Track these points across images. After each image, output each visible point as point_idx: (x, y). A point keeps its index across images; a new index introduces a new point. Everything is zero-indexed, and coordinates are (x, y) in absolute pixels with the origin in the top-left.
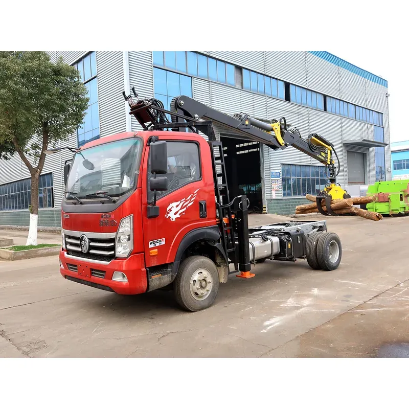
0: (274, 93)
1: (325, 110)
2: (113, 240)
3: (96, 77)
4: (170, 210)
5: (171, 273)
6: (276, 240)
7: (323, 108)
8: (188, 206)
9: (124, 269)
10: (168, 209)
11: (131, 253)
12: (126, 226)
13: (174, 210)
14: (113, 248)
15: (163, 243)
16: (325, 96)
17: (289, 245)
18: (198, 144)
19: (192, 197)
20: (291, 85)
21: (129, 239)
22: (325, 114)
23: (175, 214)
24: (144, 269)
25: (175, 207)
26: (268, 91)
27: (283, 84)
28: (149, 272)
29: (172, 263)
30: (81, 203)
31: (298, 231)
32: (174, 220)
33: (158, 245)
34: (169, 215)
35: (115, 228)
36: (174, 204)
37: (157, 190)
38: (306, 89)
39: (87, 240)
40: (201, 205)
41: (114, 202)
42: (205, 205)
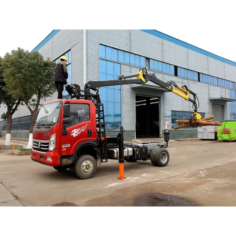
0: (168, 72)
1: (199, 80)
2: (48, 144)
3: (70, 63)
4: (73, 132)
5: (72, 159)
6: (130, 149)
7: (198, 80)
8: (82, 131)
9: (51, 155)
10: (72, 132)
11: (54, 149)
12: (53, 138)
13: (75, 132)
14: (48, 147)
15: (69, 146)
16: (199, 73)
17: (137, 152)
18: (89, 105)
19: (84, 127)
20: (178, 67)
21: (54, 143)
22: (199, 83)
23: (76, 134)
24: (59, 156)
25: (75, 131)
26: (164, 71)
27: (173, 67)
28: (61, 158)
29: (73, 155)
30: (40, 128)
31: (144, 146)
32: (75, 137)
33: (66, 146)
34: (72, 134)
35: (49, 139)
36: (75, 130)
37: (65, 124)
38: (187, 69)
39: (40, 143)
40: (88, 131)
41: (50, 128)
42: (91, 131)
